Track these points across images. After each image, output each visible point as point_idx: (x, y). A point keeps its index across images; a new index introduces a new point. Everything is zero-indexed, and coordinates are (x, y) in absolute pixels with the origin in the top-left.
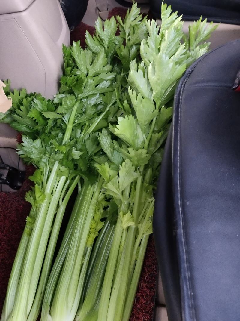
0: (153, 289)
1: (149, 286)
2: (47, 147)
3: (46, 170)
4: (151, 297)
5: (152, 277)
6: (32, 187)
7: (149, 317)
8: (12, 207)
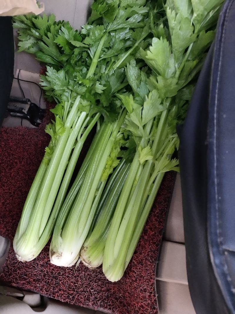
0: (162, 223)
1: (158, 220)
2: (70, 81)
3: (67, 105)
4: (159, 230)
5: (163, 212)
6: (52, 121)
7: (156, 247)
8: (31, 141)
